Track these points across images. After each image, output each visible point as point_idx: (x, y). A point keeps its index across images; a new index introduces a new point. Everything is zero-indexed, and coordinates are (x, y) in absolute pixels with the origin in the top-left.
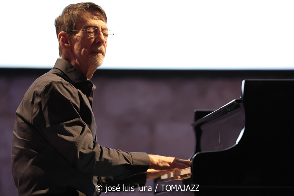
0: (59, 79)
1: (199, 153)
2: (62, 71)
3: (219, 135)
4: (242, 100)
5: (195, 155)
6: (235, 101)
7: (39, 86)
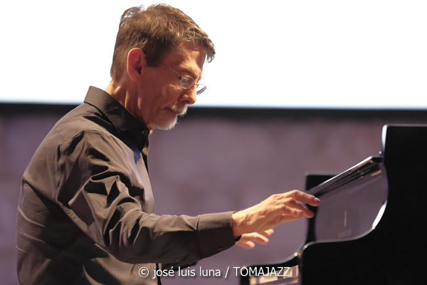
0: (94, 126)
1: (312, 243)
2: (100, 111)
3: (346, 213)
4: (383, 157)
5: (306, 247)
6: (372, 159)
7: (62, 137)
